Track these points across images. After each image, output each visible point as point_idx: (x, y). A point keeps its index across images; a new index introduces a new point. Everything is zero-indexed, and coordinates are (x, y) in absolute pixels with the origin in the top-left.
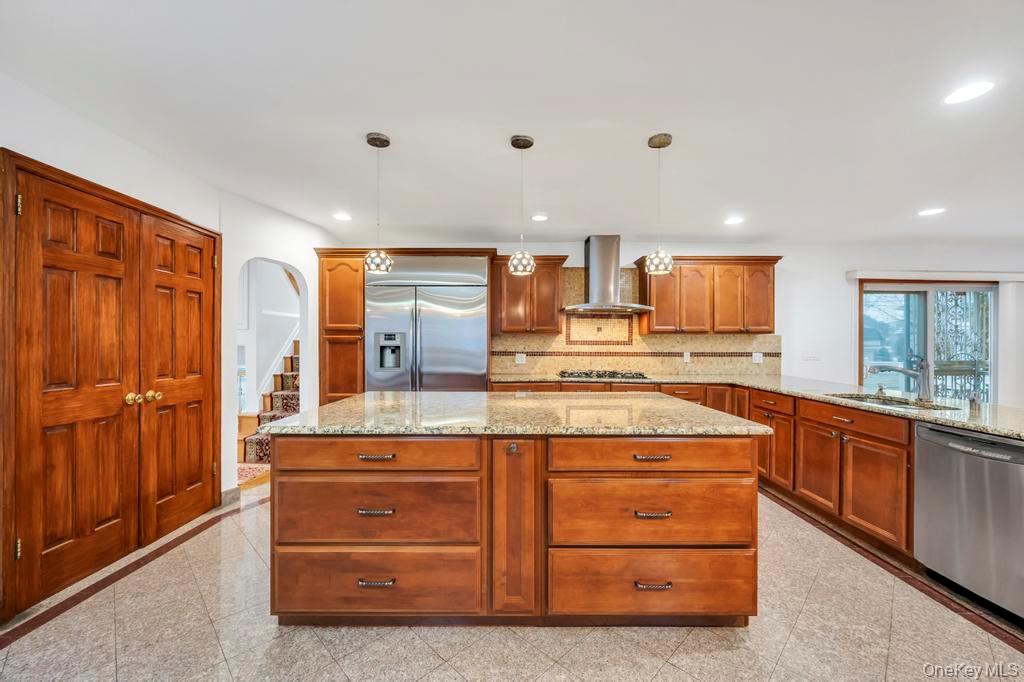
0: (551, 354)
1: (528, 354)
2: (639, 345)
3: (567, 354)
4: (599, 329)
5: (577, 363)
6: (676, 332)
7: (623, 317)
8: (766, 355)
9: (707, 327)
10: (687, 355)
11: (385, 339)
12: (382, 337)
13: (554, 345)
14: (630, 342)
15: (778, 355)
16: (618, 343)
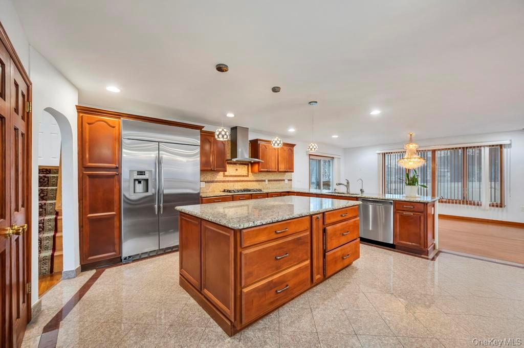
0: (217, 182)
1: (206, 182)
2: (251, 177)
3: (224, 182)
4: (237, 170)
5: (228, 186)
6: (267, 171)
7: (245, 164)
8: (289, 180)
9: (277, 170)
10: (267, 181)
11: (138, 174)
12: (136, 173)
13: (218, 177)
14: (247, 176)
15: (291, 180)
16: (244, 176)
